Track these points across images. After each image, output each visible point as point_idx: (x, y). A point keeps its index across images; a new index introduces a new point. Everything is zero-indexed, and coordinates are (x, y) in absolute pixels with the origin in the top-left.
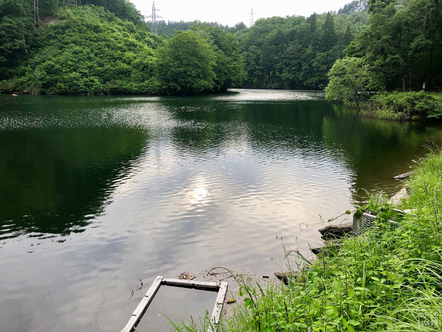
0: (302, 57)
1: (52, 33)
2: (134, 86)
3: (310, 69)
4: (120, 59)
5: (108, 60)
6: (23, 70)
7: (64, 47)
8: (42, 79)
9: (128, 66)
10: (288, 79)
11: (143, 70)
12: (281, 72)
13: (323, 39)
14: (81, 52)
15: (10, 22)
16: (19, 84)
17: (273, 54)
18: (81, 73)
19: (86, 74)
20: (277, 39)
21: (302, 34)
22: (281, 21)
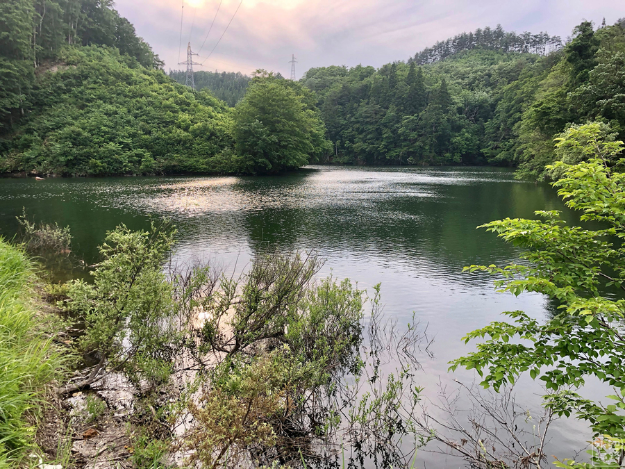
0: (383, 121)
1: (61, 84)
2: (202, 162)
3: (394, 138)
4: (173, 123)
5: (156, 125)
6: (26, 140)
7: (87, 106)
8: (65, 154)
9: (186, 134)
10: (363, 151)
11: (209, 139)
12: (352, 141)
13: (409, 97)
14: (116, 113)
15: (9, 67)
16: (21, 161)
17: (339, 116)
18: (121, 143)
19: (127, 144)
20: (342, 96)
21: (378, 90)
22: (342, 72)
